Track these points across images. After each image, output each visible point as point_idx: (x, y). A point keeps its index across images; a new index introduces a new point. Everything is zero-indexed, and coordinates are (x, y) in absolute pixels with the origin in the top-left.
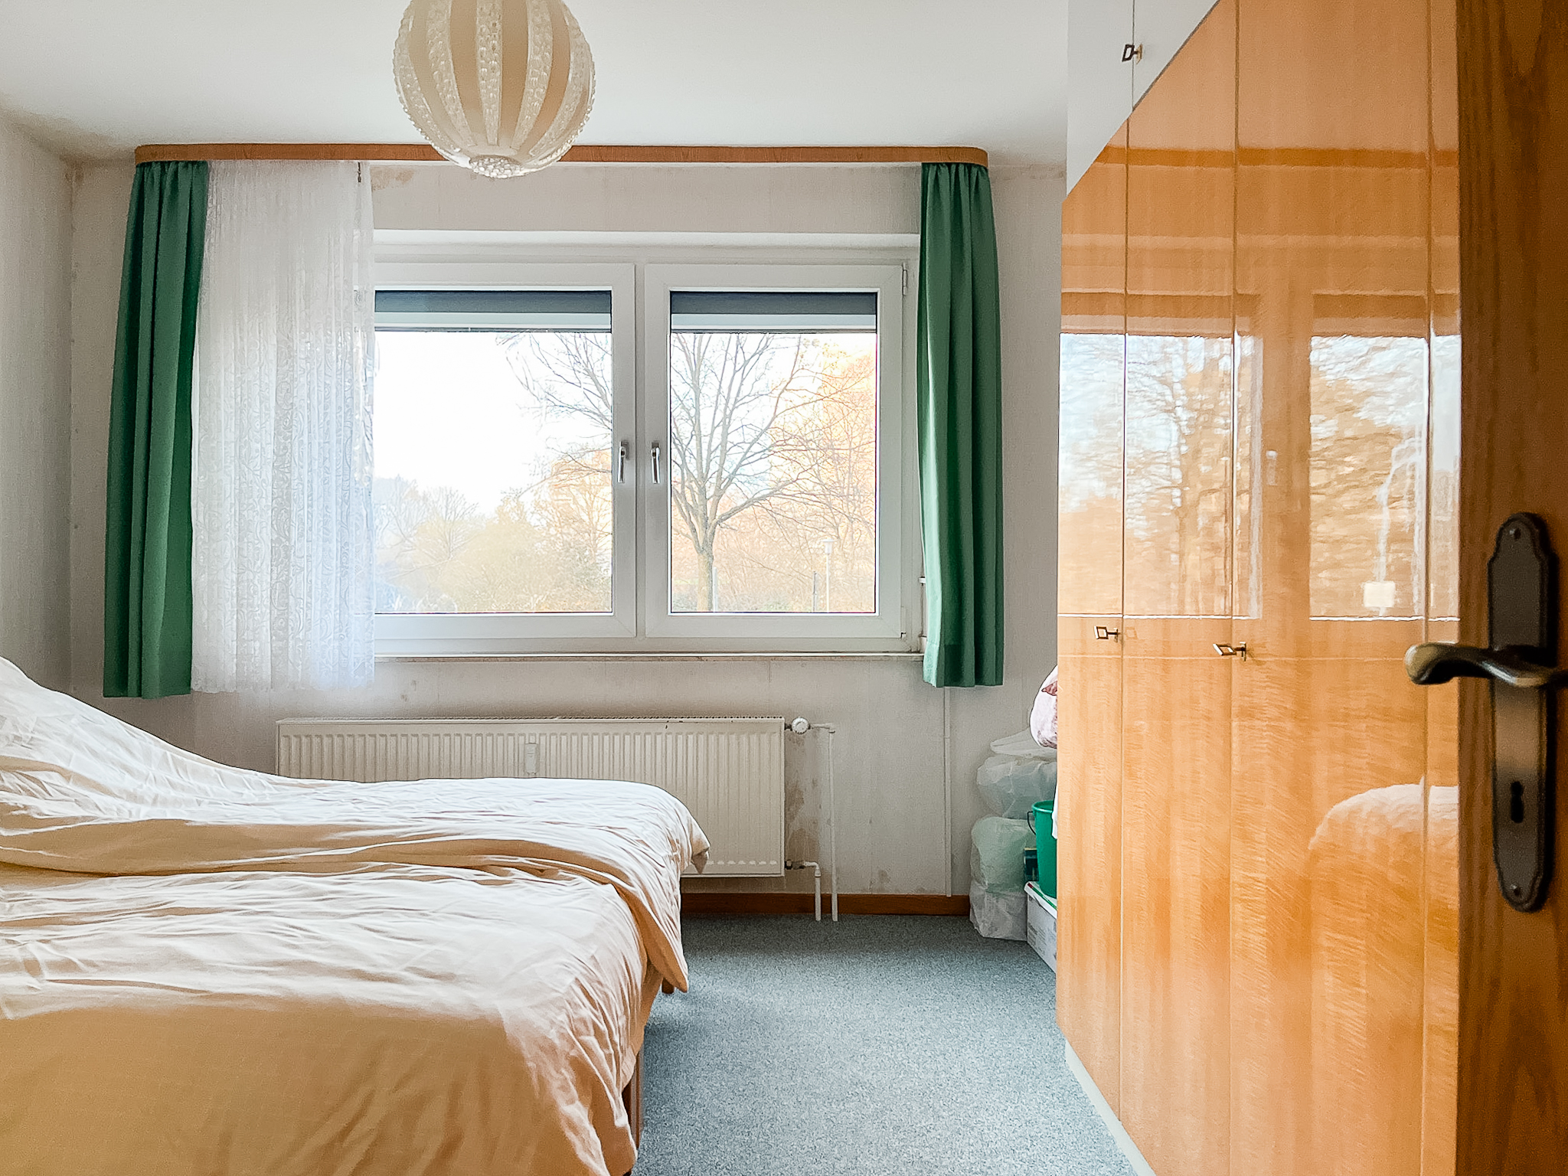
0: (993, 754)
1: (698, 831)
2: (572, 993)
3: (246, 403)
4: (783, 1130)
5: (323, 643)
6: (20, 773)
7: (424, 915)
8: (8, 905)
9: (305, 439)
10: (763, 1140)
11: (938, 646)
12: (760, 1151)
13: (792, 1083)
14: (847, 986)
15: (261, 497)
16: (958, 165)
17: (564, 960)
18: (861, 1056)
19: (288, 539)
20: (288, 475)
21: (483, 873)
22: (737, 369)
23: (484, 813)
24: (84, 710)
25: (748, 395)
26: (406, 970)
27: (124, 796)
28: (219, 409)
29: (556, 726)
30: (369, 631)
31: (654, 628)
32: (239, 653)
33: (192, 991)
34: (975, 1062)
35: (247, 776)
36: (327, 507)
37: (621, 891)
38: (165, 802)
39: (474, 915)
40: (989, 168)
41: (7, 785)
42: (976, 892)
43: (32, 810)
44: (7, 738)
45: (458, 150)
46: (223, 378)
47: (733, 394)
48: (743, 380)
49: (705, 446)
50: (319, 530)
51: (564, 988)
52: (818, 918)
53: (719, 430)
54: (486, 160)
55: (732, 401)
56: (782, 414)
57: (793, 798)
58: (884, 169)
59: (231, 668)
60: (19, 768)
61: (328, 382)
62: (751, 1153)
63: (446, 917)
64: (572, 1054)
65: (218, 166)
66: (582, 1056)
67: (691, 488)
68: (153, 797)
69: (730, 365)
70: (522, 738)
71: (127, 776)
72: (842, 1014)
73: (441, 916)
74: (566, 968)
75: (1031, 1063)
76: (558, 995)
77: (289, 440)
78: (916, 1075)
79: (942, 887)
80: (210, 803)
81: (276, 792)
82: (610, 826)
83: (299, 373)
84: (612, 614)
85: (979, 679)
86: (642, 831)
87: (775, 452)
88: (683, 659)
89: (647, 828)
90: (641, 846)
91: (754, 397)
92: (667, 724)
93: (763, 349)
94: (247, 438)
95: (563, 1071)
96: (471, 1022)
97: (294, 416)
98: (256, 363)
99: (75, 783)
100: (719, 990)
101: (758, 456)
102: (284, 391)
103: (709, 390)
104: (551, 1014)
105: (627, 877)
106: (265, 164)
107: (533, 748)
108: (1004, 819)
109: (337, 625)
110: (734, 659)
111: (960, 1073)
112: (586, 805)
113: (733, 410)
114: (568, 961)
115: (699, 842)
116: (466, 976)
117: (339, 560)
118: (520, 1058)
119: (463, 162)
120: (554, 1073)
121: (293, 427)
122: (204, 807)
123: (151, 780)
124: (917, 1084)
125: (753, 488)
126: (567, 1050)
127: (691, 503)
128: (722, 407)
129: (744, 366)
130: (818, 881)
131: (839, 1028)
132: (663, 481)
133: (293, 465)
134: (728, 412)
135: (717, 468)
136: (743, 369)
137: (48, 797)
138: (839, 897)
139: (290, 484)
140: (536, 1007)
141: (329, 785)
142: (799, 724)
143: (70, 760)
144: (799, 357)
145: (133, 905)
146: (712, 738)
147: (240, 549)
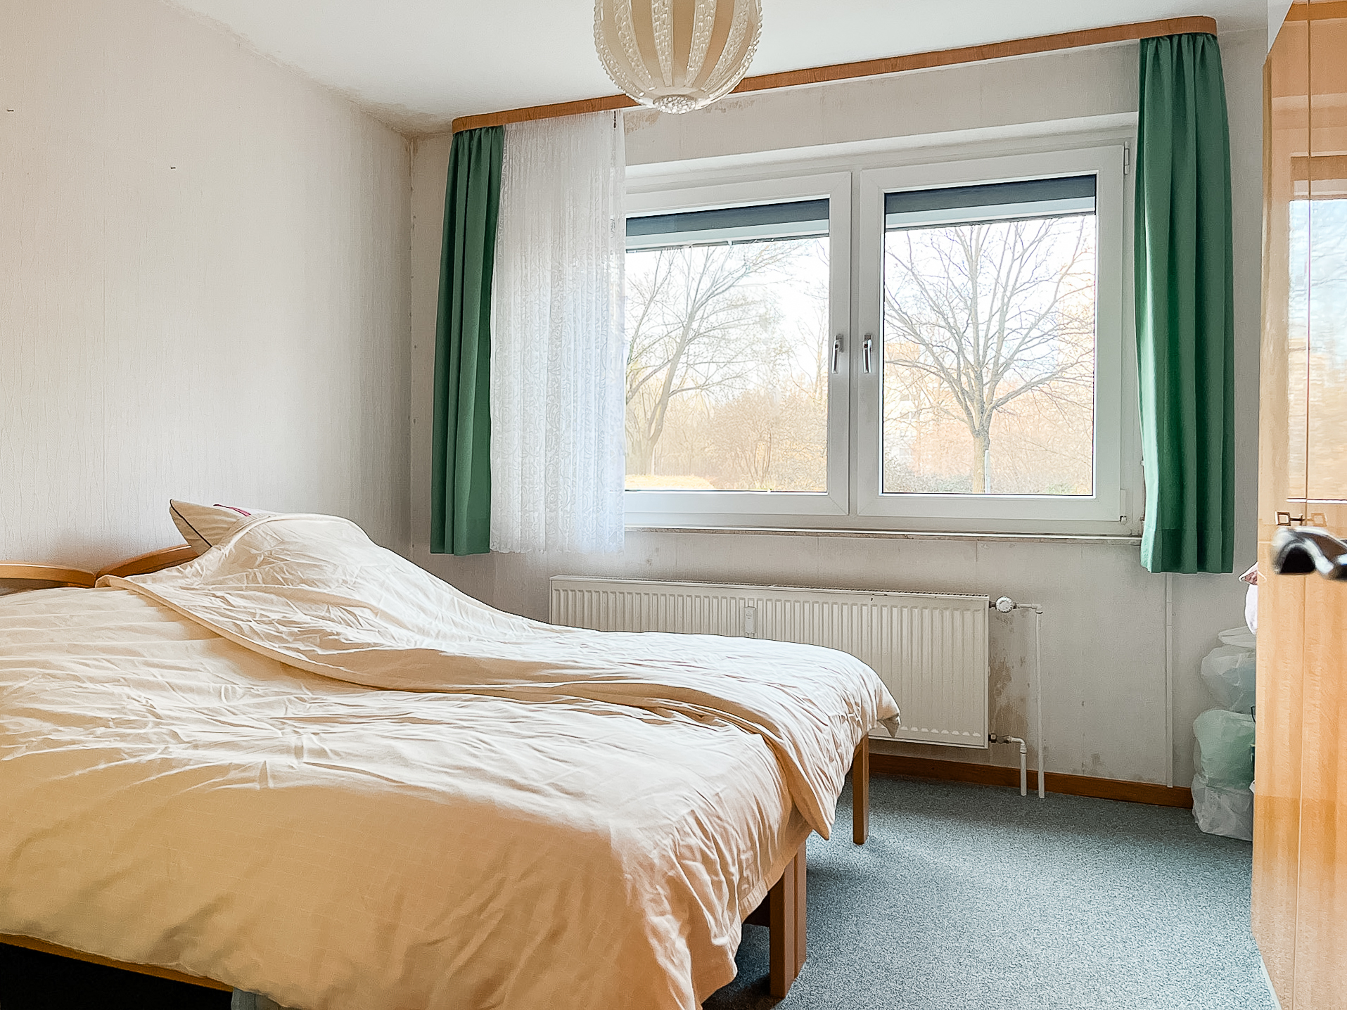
0: (1221, 644)
1: (887, 698)
2: (684, 822)
3: (529, 319)
4: (937, 986)
5: (585, 515)
6: (344, 609)
7: (583, 742)
8: (309, 705)
9: (572, 346)
10: (915, 992)
11: (1154, 530)
12: (909, 1001)
13: (957, 945)
14: (1038, 862)
15: (540, 396)
16: (1180, 36)
17: (685, 793)
18: (1035, 930)
19: (558, 429)
20: (559, 377)
21: (650, 713)
22: (1015, 258)
23: (679, 663)
24: (400, 562)
25: (1028, 282)
26: (549, 784)
27: (416, 630)
28: (509, 325)
29: (773, 592)
30: (620, 505)
31: (865, 507)
32: (523, 521)
33: (395, 781)
34: (1158, 954)
35: (514, 620)
36: (588, 402)
37: (767, 740)
38: (445, 637)
39: (623, 747)
40: (1218, 34)
41: (332, 616)
42: (1197, 786)
43: (341, 636)
44: (338, 581)
45: (642, 94)
46: (513, 300)
47: (1011, 282)
48: (1021, 267)
49: (982, 334)
50: (582, 422)
51: (677, 817)
52: (1024, 792)
53: (997, 317)
54: (666, 99)
55: (1010, 288)
56: (1062, 299)
57: (998, 675)
58: (1102, 50)
59: (517, 534)
60: (343, 605)
61: (589, 299)
62: (901, 1001)
63: (601, 747)
64: (670, 874)
65: (511, 128)
66: (679, 877)
67: (967, 375)
68: (437, 632)
69: (1008, 254)
70: (742, 602)
71: (422, 615)
72: (1025, 888)
73: (597, 745)
74: (686, 801)
75: (1220, 964)
76: (669, 822)
77: (560, 348)
78: (1088, 958)
79: (1162, 776)
80: (478, 640)
81: (533, 634)
82: (783, 684)
83: (568, 292)
84: (827, 494)
85: (1202, 564)
86: (814, 691)
87: (1054, 336)
88: (890, 537)
89: (821, 690)
90: (806, 705)
91: (1033, 284)
92: (872, 597)
93: (1042, 237)
94: (529, 348)
95: (658, 887)
96: (585, 834)
97: (563, 328)
98: (537, 286)
99: (381, 618)
100: (908, 848)
101: (1036, 341)
102: (556, 308)
103: (986, 279)
104: (658, 837)
105: (778, 730)
106: (544, 123)
107: (752, 611)
108: (1230, 713)
109: (595, 500)
110: (940, 538)
111: (1137, 963)
112: (771, 664)
113: (1010, 297)
114: (690, 795)
115: (889, 708)
116: (594, 795)
117: (597, 446)
118: (621, 871)
119: (649, 104)
120: (648, 887)
121: (563, 337)
122: (473, 643)
123: (439, 619)
124: (1087, 966)
125: (1030, 372)
126: (665, 869)
127: (967, 389)
128: (999, 295)
129: (1022, 255)
130: (1023, 756)
131: (1018, 901)
132: (874, 371)
133: (563, 368)
134: (1006, 300)
135: (994, 354)
136: (1022, 259)
137: (360, 627)
138: (1047, 775)
139: (560, 385)
140: (645, 829)
141: (574, 632)
142: (1004, 604)
143: (380, 600)
144: (1082, 241)
145: (387, 712)
146: (926, 612)
147: (524, 437)
